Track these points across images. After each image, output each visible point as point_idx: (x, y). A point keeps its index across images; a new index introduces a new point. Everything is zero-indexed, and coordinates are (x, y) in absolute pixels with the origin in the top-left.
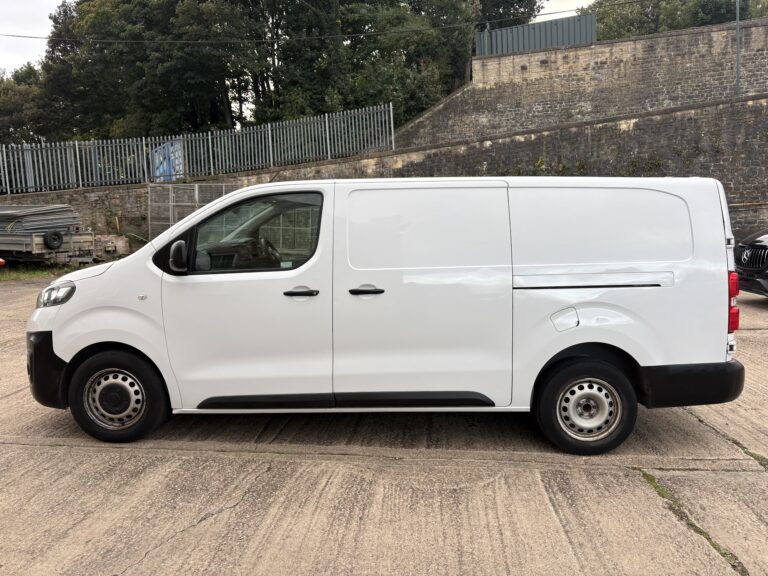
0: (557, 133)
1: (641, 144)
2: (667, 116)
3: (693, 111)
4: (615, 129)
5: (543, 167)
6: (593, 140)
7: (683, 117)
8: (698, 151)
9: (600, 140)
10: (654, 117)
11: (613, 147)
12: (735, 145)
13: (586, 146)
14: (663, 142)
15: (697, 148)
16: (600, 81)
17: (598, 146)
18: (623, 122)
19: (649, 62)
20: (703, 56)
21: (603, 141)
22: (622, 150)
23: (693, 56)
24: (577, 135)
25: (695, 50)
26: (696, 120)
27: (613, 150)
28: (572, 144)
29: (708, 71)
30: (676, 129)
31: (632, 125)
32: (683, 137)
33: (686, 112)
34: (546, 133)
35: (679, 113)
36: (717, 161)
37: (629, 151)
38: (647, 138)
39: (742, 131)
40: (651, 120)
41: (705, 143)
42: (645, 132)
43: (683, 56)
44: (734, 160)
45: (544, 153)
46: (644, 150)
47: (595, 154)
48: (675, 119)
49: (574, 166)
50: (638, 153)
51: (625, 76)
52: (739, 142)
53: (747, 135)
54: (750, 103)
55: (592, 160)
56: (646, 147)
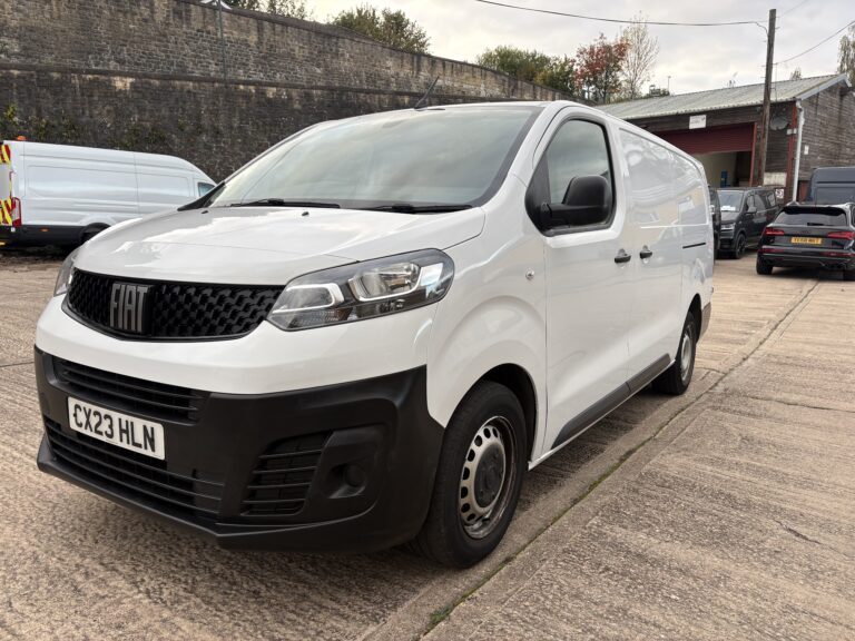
0: (32, 76)
1: (141, 110)
2: (165, 83)
3: (191, 84)
4: (109, 86)
5: (16, 119)
6: (83, 95)
7: (182, 88)
8: (199, 130)
9: (91, 96)
10: (152, 81)
11: (108, 107)
12: (231, 128)
13: (74, 100)
14: (165, 112)
15: (200, 126)
16: (27, 16)
17: (91, 103)
18: (118, 78)
19: (86, 9)
20: (146, 21)
21: (96, 98)
22: (119, 114)
23: (136, 17)
24: (61, 83)
25: (136, 10)
26: (195, 94)
27: (109, 111)
28: (56, 94)
29: (154, 39)
30: (177, 100)
31: (128, 85)
32: (184, 110)
33: (184, 83)
34: (16, 72)
35: (177, 82)
36: (218, 142)
37: (129, 116)
38: (147, 104)
39: (237, 114)
40: (150, 84)
41: (205, 122)
42: (144, 97)
43: (125, 13)
44: (233, 144)
45: (16, 100)
46: (146, 117)
47: (87, 112)
48: (174, 87)
49: (60, 124)
50: (139, 120)
51: (59, 17)
52: (235, 125)
53: (241, 120)
54: (242, 87)
55: (84, 120)
56: (147, 114)
